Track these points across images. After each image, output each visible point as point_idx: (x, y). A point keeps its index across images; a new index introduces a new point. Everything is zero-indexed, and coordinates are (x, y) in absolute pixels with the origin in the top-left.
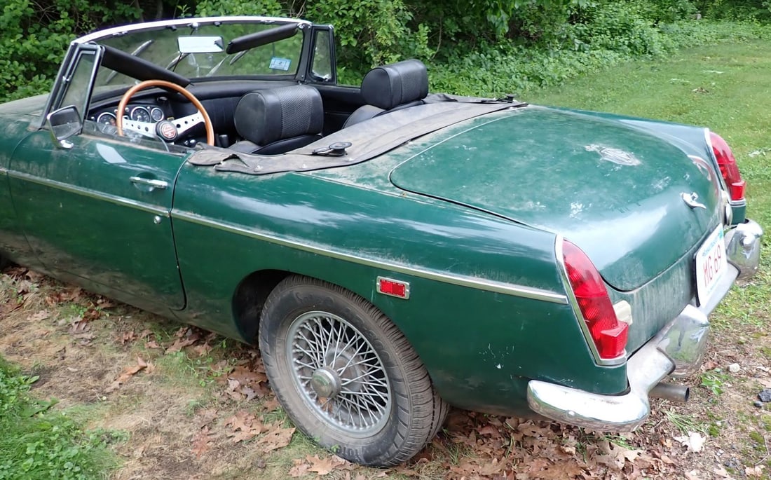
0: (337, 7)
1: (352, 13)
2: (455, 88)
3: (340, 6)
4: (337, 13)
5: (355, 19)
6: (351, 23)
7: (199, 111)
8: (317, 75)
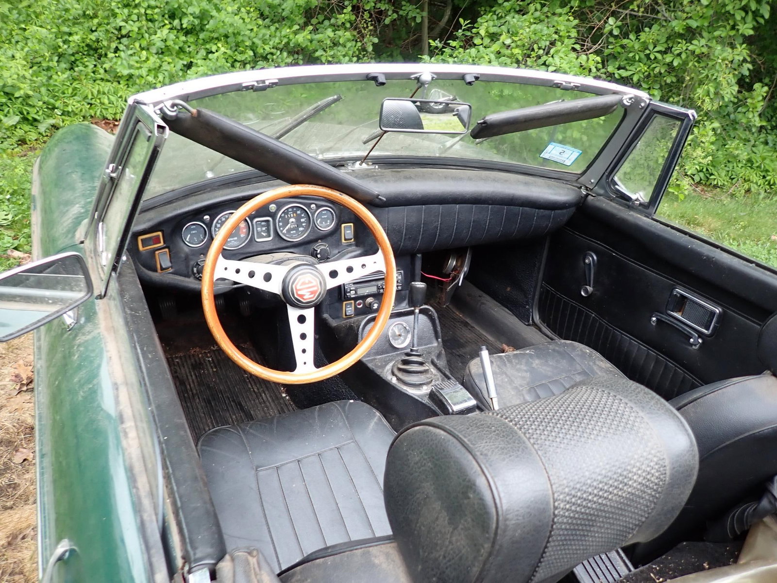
0: (651, 47)
1: (668, 58)
2: (767, 171)
3: (655, 47)
4: (648, 56)
5: (670, 65)
6: (663, 71)
7: (380, 251)
8: (622, 188)
